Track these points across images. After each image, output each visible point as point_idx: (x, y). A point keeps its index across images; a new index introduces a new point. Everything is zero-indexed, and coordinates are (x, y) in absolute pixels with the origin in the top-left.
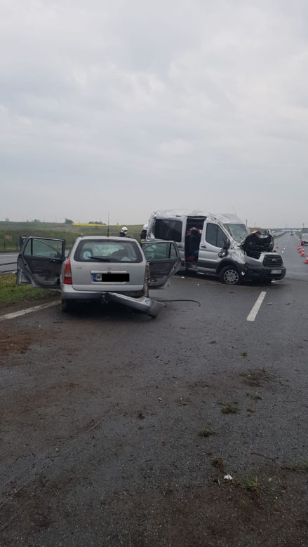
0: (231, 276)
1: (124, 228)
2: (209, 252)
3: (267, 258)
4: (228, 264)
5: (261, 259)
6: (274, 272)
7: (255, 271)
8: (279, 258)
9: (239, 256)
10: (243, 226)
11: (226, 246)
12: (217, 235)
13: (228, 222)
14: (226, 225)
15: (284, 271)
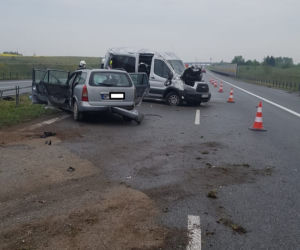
0: (174, 100)
1: (83, 62)
2: (157, 82)
3: (199, 86)
4: (172, 91)
5: (195, 87)
6: (204, 96)
7: (191, 96)
8: (206, 85)
9: (179, 85)
10: (180, 62)
11: (170, 77)
12: (163, 69)
13: (170, 58)
14: (170, 61)
15: (210, 96)
